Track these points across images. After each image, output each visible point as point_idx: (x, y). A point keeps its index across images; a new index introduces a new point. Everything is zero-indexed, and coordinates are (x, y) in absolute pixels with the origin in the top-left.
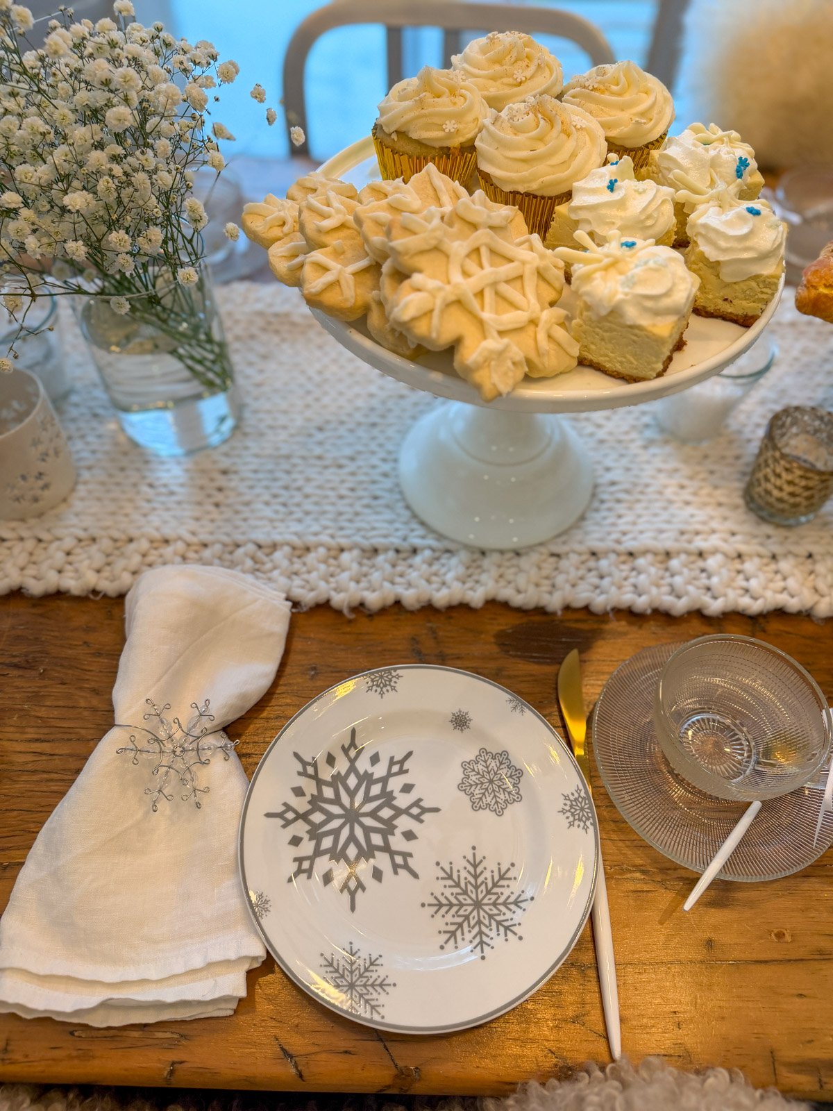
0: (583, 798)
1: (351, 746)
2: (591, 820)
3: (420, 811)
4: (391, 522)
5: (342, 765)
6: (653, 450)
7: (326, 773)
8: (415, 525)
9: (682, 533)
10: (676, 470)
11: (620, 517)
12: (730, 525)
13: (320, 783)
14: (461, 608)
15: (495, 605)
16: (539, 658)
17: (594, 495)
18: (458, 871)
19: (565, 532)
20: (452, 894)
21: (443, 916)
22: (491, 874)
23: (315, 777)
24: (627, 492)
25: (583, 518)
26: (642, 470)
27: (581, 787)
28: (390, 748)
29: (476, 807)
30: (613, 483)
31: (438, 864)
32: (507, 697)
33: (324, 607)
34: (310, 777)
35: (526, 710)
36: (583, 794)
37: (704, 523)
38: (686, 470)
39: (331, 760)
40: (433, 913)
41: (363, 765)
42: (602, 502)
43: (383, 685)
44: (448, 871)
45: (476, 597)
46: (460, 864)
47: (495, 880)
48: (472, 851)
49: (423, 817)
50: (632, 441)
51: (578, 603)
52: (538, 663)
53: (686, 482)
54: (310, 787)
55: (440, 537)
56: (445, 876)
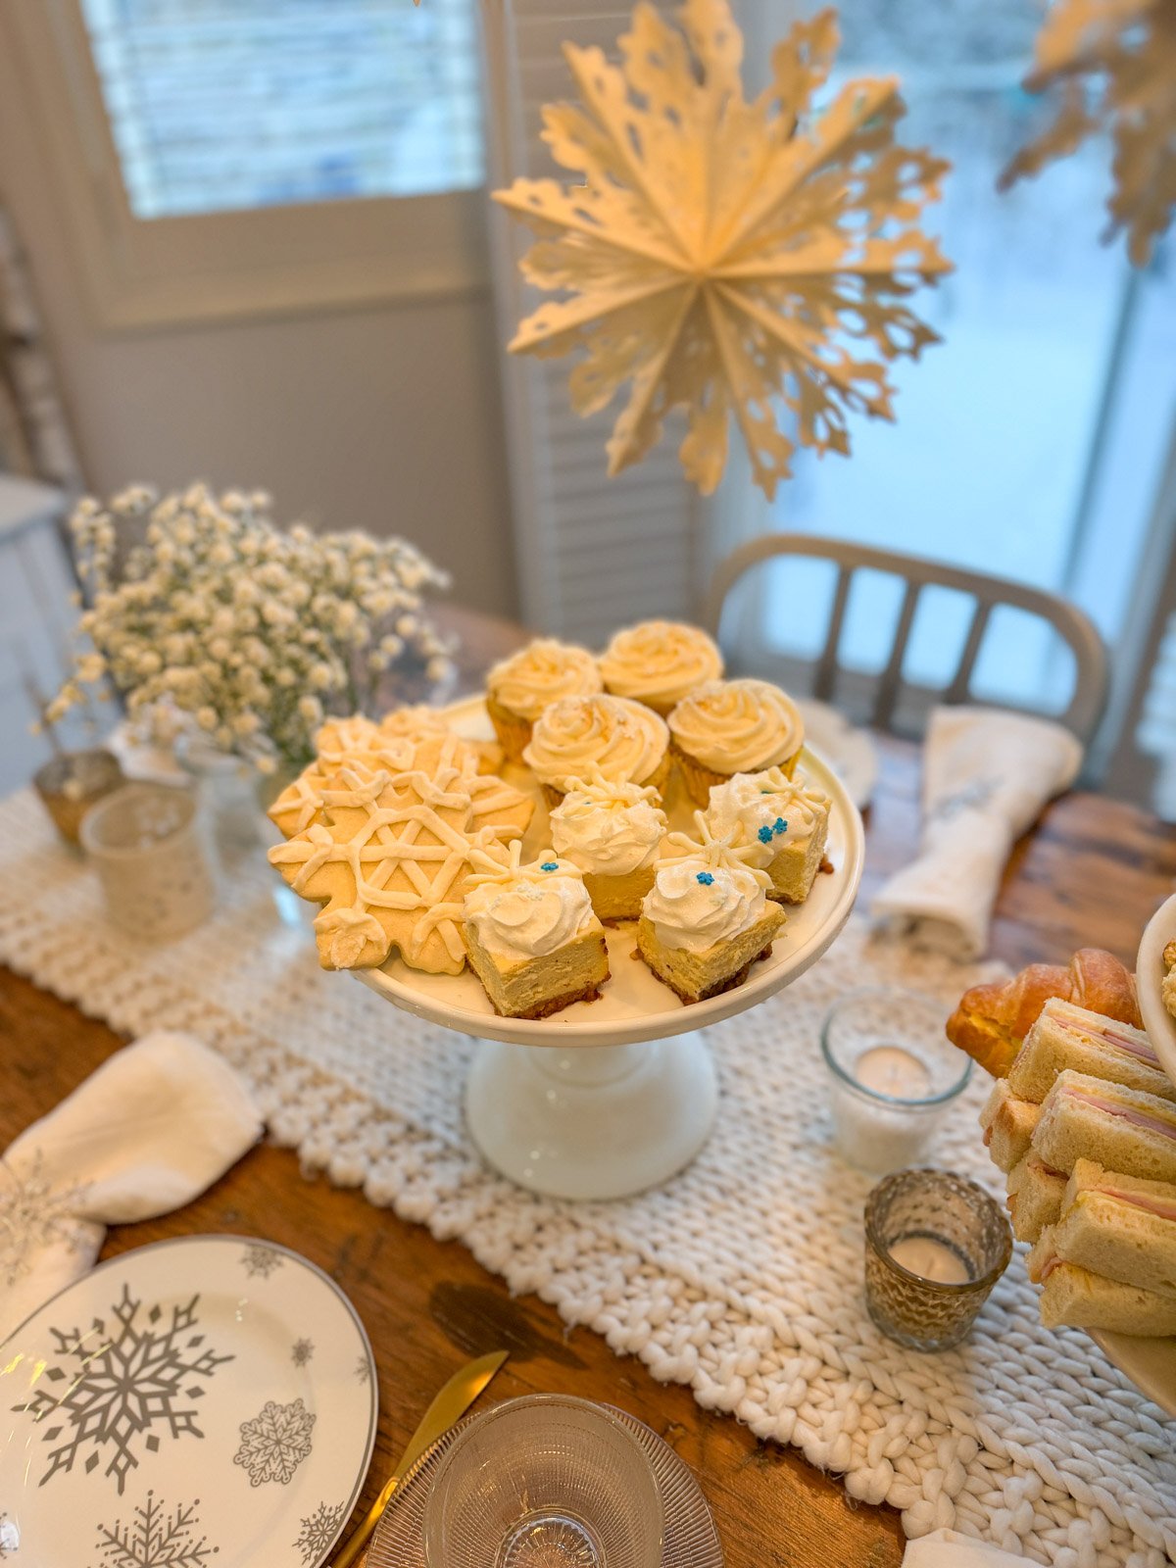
0: (335, 1521)
1: (185, 1314)
2: (319, 1553)
3: (186, 1425)
4: (432, 1092)
5: (162, 1328)
6: (804, 1156)
7: (141, 1326)
8: (454, 1110)
9: (744, 1277)
10: (810, 1194)
11: (688, 1216)
12: (814, 1300)
13: (128, 1331)
14: (419, 1229)
15: (455, 1247)
16: (464, 1339)
17: (681, 1173)
18: (161, 1516)
19: (608, 1202)
20: (135, 1536)
21: (106, 1554)
22: (187, 1543)
23: (127, 1322)
24: (723, 1191)
25: (642, 1194)
26: (767, 1172)
27: (344, 1507)
28: (217, 1341)
29: (238, 1460)
30: (715, 1171)
31: (151, 1493)
32: (362, 1353)
33: (291, 1152)
34: (121, 1317)
35: (368, 1381)
36: (338, 1517)
37: (782, 1279)
38: (821, 1202)
39: (155, 1314)
40: (101, 1543)
41: (180, 1341)
42: (686, 1188)
43: (260, 1264)
44: (153, 1507)
45: (442, 1223)
46: (169, 1510)
47: (185, 1554)
48: (192, 1504)
49: (181, 1433)
50: (787, 1131)
51: (547, 1296)
52: (456, 1344)
53: (808, 1216)
54: (114, 1329)
55: (466, 1136)
56: (146, 1512)
